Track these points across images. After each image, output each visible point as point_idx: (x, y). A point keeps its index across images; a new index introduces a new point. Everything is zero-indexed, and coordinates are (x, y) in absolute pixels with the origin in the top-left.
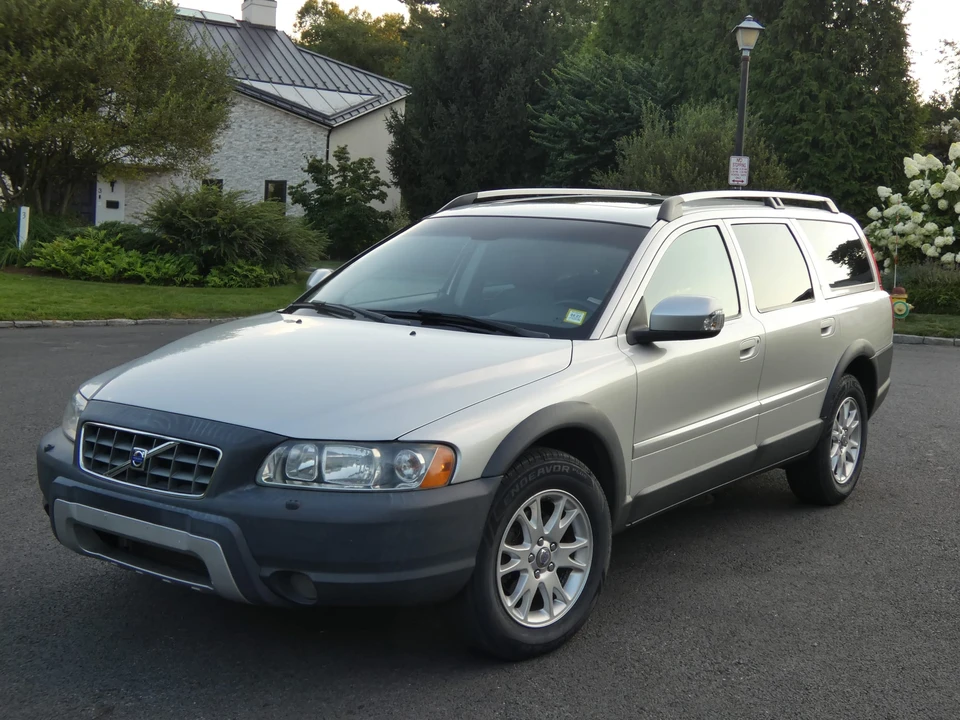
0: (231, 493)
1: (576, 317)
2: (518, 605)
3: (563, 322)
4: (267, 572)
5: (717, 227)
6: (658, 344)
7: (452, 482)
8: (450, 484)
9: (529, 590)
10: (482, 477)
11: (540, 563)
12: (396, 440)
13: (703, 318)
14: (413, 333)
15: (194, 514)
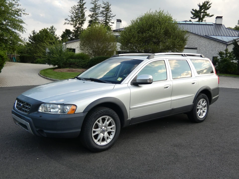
0: (32, 113)
1: (119, 79)
2: (99, 141)
3: (117, 80)
4: (38, 129)
5: (164, 60)
6: (140, 85)
7: (75, 113)
8: (74, 113)
9: (101, 138)
10: (83, 112)
11: (103, 132)
12: (63, 104)
13: (147, 80)
14: (84, 82)
15: (26, 117)
